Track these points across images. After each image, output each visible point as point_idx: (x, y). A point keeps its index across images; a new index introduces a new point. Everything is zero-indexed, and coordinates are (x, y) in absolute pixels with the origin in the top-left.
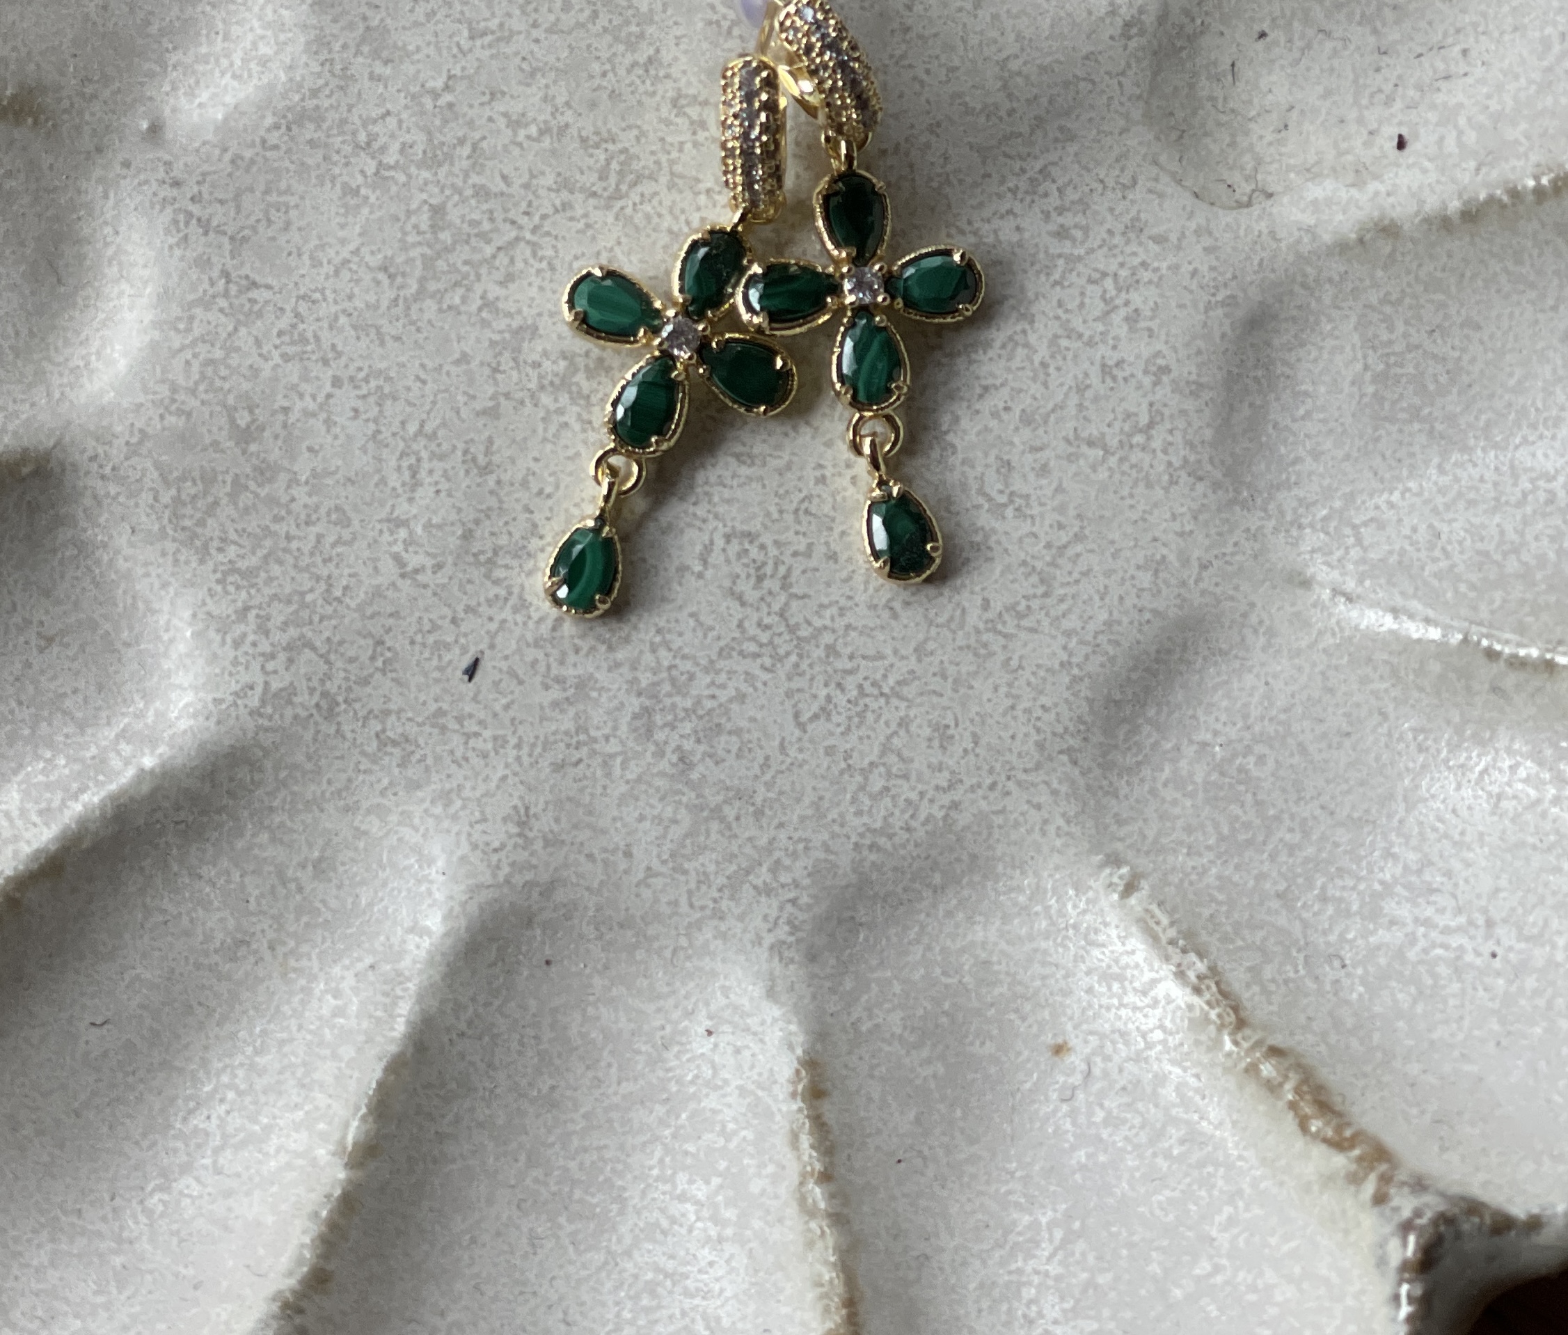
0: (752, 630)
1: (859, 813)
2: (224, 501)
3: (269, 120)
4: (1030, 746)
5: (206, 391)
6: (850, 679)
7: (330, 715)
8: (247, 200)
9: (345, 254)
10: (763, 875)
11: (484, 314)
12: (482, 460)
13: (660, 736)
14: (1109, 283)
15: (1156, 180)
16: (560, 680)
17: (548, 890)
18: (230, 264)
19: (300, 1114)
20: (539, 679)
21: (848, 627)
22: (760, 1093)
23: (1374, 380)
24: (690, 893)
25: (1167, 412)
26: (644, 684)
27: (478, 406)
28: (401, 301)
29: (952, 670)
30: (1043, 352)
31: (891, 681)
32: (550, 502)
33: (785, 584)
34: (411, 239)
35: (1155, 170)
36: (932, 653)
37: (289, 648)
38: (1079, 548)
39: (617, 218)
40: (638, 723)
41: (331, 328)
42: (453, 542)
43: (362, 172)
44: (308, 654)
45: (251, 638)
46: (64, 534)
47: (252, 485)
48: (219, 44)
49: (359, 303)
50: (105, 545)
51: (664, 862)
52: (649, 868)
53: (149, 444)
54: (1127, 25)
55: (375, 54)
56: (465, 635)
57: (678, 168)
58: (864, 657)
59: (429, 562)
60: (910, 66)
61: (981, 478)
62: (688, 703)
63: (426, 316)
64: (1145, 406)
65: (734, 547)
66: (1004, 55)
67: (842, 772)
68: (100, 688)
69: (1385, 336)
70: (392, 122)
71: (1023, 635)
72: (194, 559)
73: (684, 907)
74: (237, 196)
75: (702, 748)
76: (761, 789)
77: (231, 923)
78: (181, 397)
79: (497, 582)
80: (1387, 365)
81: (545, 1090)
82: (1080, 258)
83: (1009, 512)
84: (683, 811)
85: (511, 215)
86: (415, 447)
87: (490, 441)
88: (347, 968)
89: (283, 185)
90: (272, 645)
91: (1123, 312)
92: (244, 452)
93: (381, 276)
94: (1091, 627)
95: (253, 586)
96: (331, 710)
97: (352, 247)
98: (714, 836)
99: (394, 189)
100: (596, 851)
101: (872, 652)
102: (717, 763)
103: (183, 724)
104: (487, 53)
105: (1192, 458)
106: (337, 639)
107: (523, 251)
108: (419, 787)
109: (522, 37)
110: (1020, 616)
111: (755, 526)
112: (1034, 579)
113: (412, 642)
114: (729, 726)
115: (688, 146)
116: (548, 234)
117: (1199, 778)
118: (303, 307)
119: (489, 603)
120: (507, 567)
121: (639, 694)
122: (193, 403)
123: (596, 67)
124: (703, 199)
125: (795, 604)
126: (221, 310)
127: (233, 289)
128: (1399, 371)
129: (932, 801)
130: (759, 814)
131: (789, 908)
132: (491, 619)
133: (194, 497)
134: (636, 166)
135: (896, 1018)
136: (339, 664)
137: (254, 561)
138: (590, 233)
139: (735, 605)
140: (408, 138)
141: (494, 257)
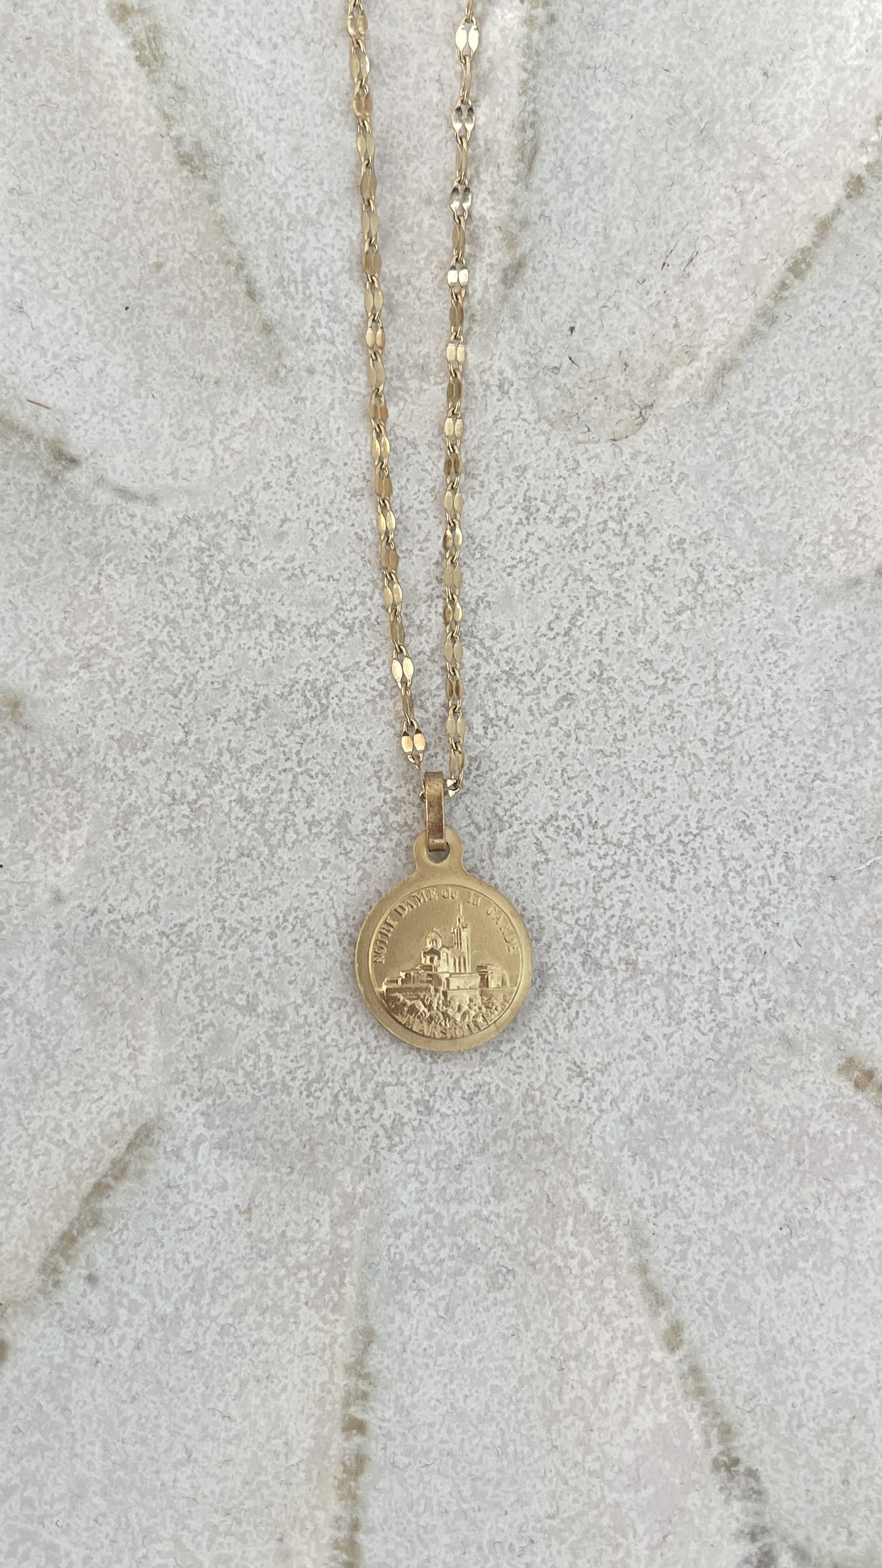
0: (599, 864)
1: (742, 907)
2: (272, 1052)
3: (111, 834)
4: (795, 793)
5: (209, 1004)
6: (672, 842)
7: (429, 1110)
8: (137, 886)
9: (215, 866)
10: (725, 986)
11: (314, 830)
13: (605, 962)
14: (611, 524)
15: (586, 451)
18: (160, 927)
21: (646, 817)
23: (790, 450)
24: (697, 1028)
25: (702, 562)
26: (571, 942)
27: (354, 880)
28: (265, 864)
29: (718, 791)
30: (611, 590)
31: (693, 825)
33: (595, 825)
34: (241, 827)
35: (581, 447)
36: (700, 791)
37: (376, 1096)
38: (723, 670)
39: (335, 720)
40: (588, 966)
41: (243, 910)
43: (184, 816)
44: (388, 1090)
45: (352, 1110)
47: (278, 1029)
49: (245, 885)
51: (669, 1025)
52: (664, 1035)
53: (206, 1059)
54: (500, 387)
55: (134, 749)
57: (342, 666)
58: (669, 825)
62: (603, 931)
63: (286, 859)
64: (689, 569)
65: (551, 831)
67: (713, 894)
70: (174, 777)
71: (737, 740)
73: (701, 1039)
74: (131, 888)
75: (632, 947)
76: (680, 941)
77: (481, 1270)
78: (199, 1019)
80: (791, 436)
82: (585, 526)
83: (670, 685)
84: (653, 990)
85: (280, 767)
88: (563, 1235)
89: (149, 861)
91: (632, 532)
92: (258, 1016)
93: (244, 860)
94: (768, 703)
95: (327, 1082)
96: (427, 1108)
97: (215, 859)
98: (681, 988)
99: (208, 810)
100: (630, 1052)
101: (669, 819)
102: (647, 949)
104: (191, 696)
105: (737, 573)
106: (396, 1068)
107: (303, 780)
109: (201, 672)
110: (726, 732)
111: (552, 809)
112: (716, 706)
114: (634, 924)
115: (336, 650)
116: (308, 760)
118: (218, 914)
121: (574, 950)
122: (208, 1017)
123: (253, 654)
124: (369, 670)
125: (607, 831)
126: (178, 954)
127: (173, 938)
128: (799, 434)
130: (692, 954)
131: (754, 989)
133: (255, 1065)
134: (320, 684)
136: (409, 1080)
137: (316, 1067)
138: (329, 739)
139: (578, 859)
140: (191, 778)
141: (292, 796)
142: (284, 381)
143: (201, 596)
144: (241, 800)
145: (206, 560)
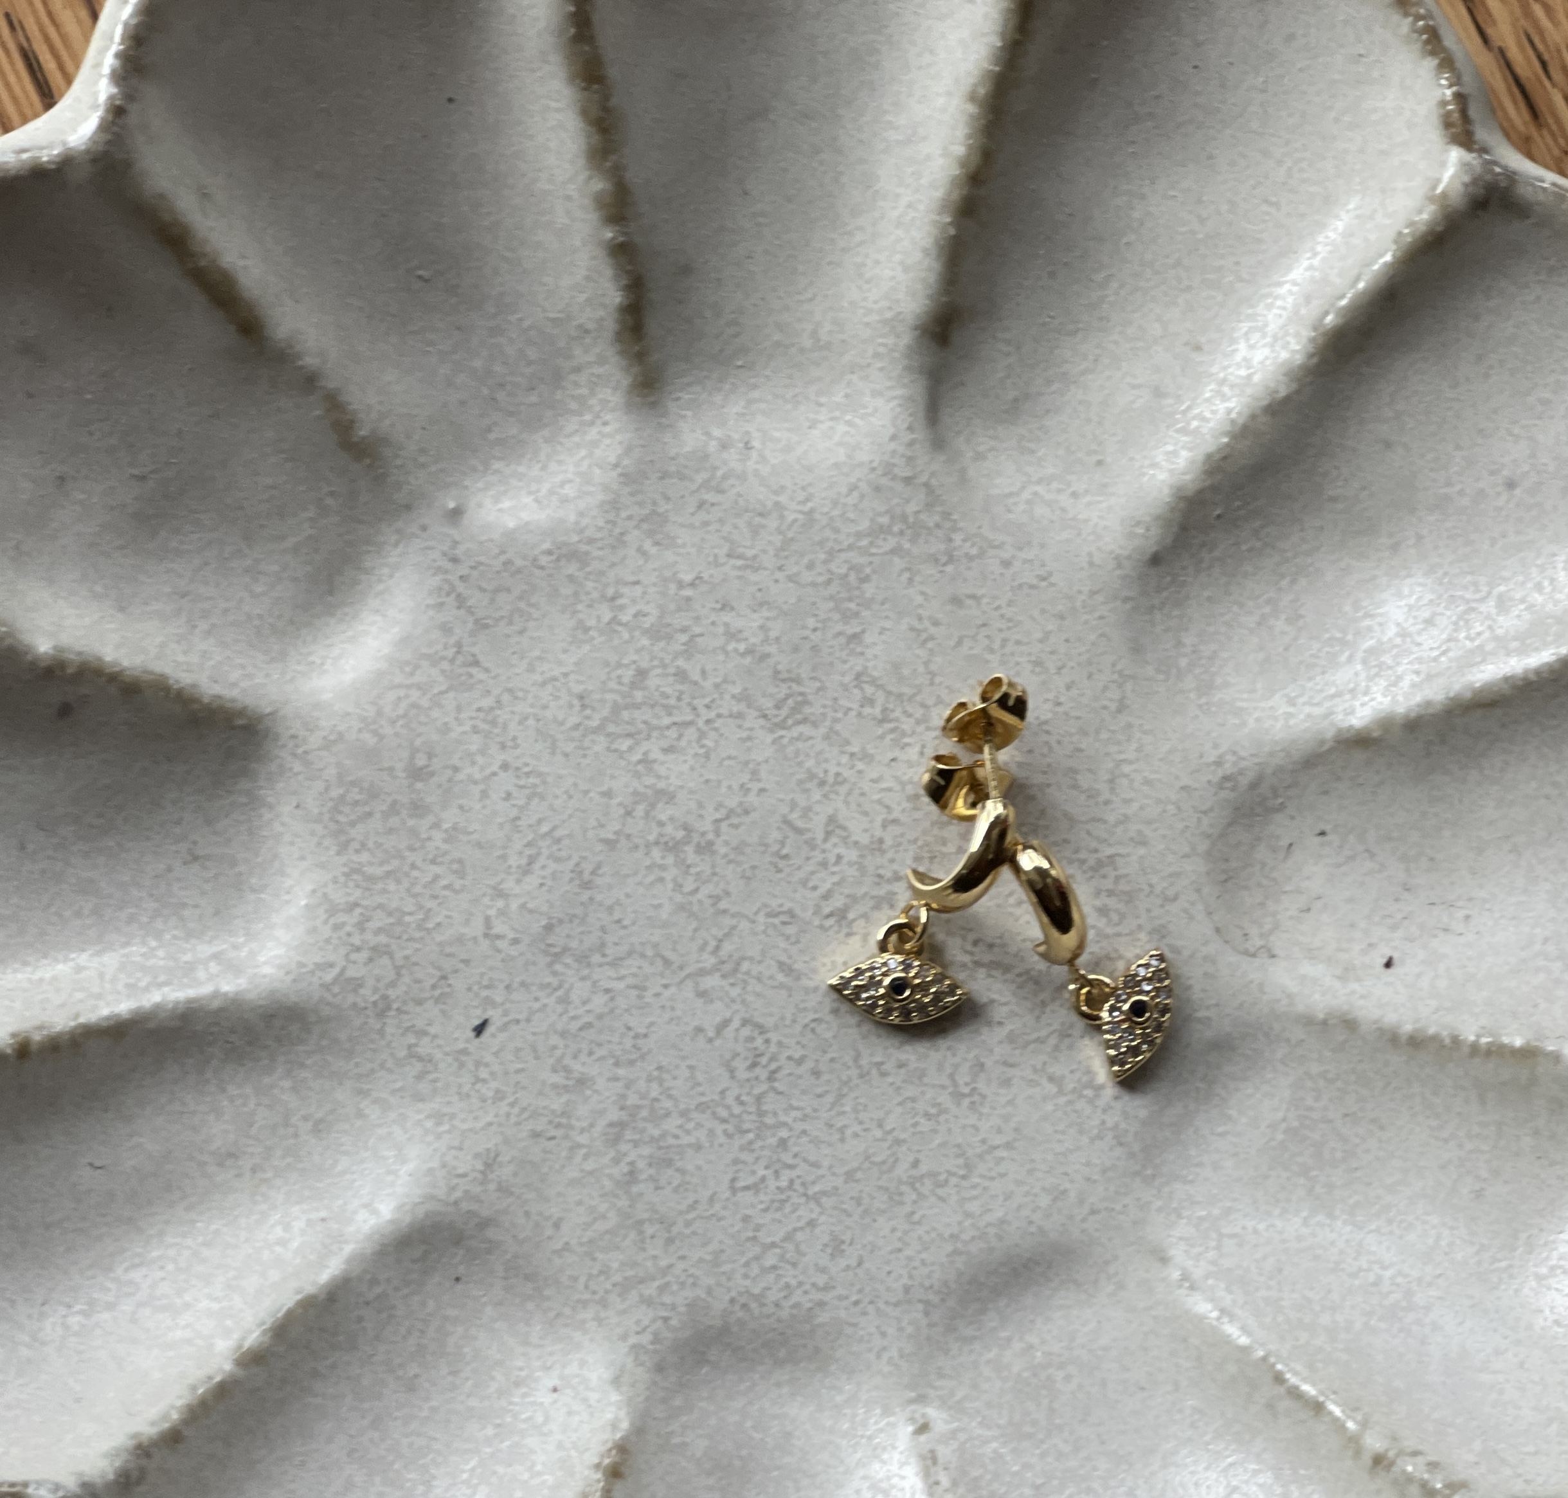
0: (730, 1100)
1: (746, 1276)
2: (378, 815)
3: (546, 546)
4: (899, 1285)
5: (402, 726)
6: (787, 1172)
8: (502, 597)
10: (650, 1290)
12: (586, 876)
13: (624, 1147)
15: (1193, 904)
16: (567, 1070)
17: (485, 1224)
18: (466, 639)
19: (215, 1306)
20: (551, 1061)
21: (804, 1132)
22: (573, 1453)
23: (1285, 1132)
24: (590, 1277)
26: (629, 1103)
28: (582, 728)
29: (866, 1201)
31: (817, 1188)
32: (622, 932)
34: (612, 685)
36: (857, 1181)
37: (374, 949)
38: (1004, 1154)
39: (774, 742)
40: (611, 1130)
41: (520, 723)
42: (536, 927)
43: (599, 618)
45: (348, 928)
46: (244, 784)
48: (535, 471)
50: (271, 807)
51: (581, 1244)
52: (567, 1243)
54: (1226, 778)
55: (650, 533)
56: (512, 1002)
57: (838, 727)
58: (805, 1160)
60: (1048, 732)
61: (956, 1066)
62: (656, 1133)
65: (746, 1032)
66: (1123, 757)
67: (748, 1239)
68: (217, 913)
69: (1309, 1102)
72: (334, 849)
73: (580, 1285)
74: (497, 590)
75: (652, 1171)
79: (555, 974)
80: (1301, 1124)
81: (412, 1373)
83: (966, 1102)
84: (614, 1212)
85: (695, 702)
86: (541, 843)
87: (599, 866)
88: (304, 1211)
90: (363, 941)
93: (576, 702)
94: (988, 1218)
95: (368, 889)
97: (564, 670)
98: (628, 1242)
100: (533, 1211)
101: (812, 1158)
102: (657, 1188)
103: (268, 970)
104: (735, 572)
105: (1122, 1125)
107: (691, 733)
108: (422, 1100)
109: (766, 573)
111: (769, 1022)
113: (469, 989)
114: (679, 1164)
115: (854, 713)
116: (716, 729)
117: (1015, 1369)
118: (506, 698)
119: (543, 986)
120: (567, 965)
121: (622, 1108)
123: (811, 622)
124: (845, 759)
126: (443, 672)
128: (1308, 1133)
129: (806, 1292)
131: (659, 1323)
132: (537, 999)
133: (356, 803)
134: (807, 710)
135: (702, 1443)
137: (379, 871)
138: (749, 744)
139: (727, 1075)
140: (646, 609)
143: (851, 540)
145: (896, 529)
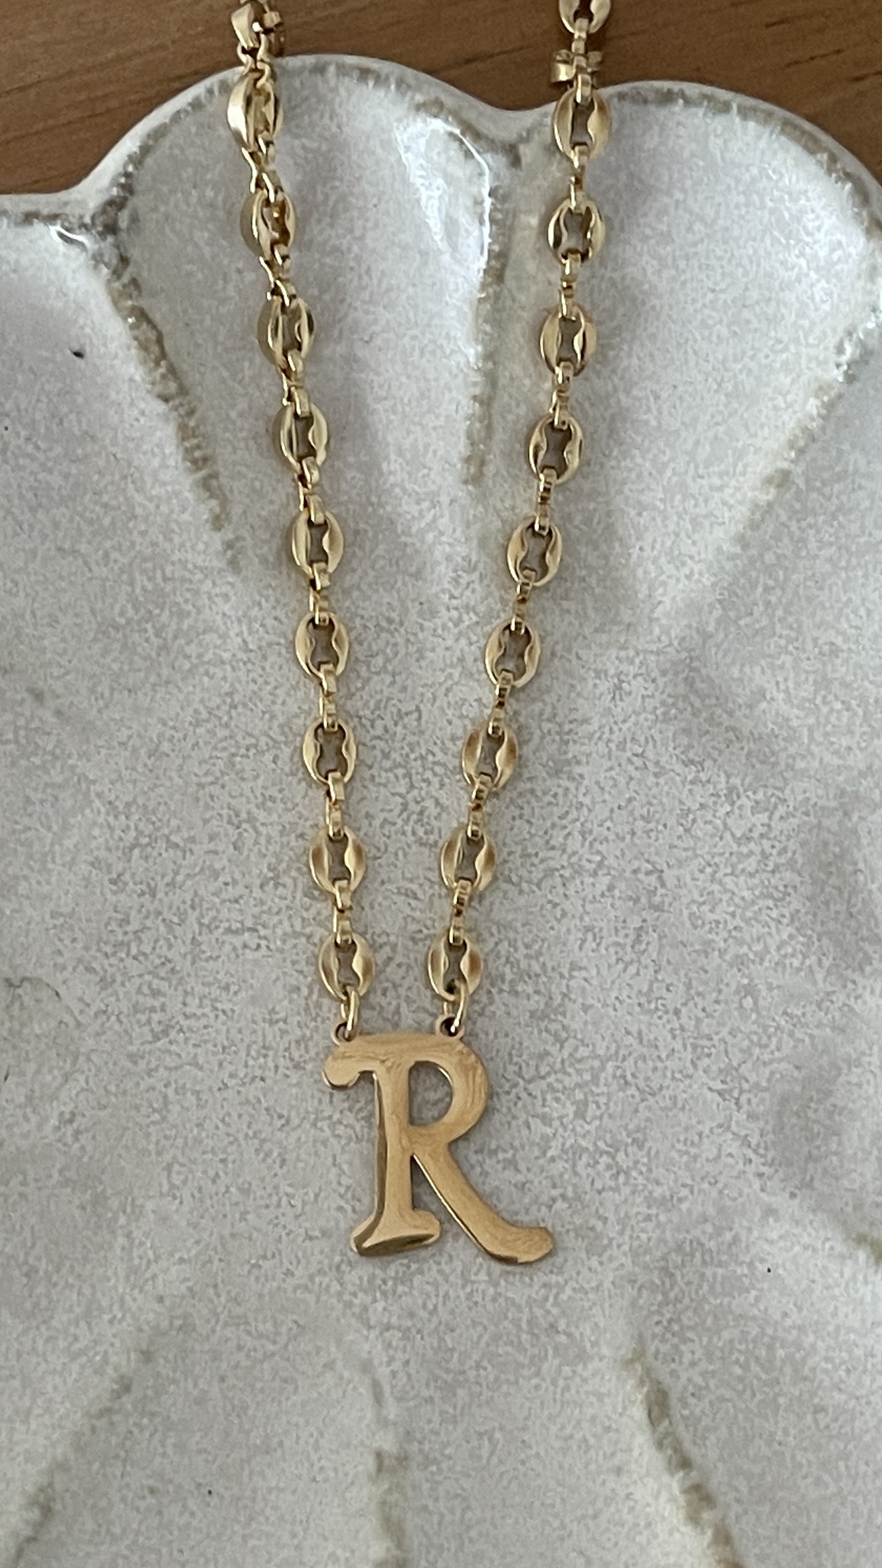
11: (564, 1035)
14: (134, 951)
25: (120, 854)
27: (584, 974)
30: (193, 916)
47: (751, 956)
59: (641, 876)
64: (133, 860)
82: (150, 973)
91: (129, 928)
92: (752, 980)
99: (608, 1136)
112: (239, 767)
125: (403, 790)
136: (718, 822)
142: (186, 1316)
144: (580, 1114)
